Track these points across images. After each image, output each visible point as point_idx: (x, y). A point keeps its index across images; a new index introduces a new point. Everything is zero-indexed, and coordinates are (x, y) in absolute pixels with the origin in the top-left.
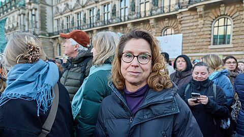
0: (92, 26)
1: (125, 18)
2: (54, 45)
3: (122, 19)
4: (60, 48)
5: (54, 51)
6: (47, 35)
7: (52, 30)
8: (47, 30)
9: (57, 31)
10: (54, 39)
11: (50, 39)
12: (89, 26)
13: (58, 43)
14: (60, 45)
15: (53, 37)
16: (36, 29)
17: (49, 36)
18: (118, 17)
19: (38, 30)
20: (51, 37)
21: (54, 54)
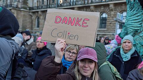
0: (48, 6)
1: (73, 3)
2: (33, 18)
3: (71, 3)
4: (38, 20)
5: (32, 23)
6: (28, 9)
7: (32, 5)
8: (28, 4)
9: (37, 5)
10: (34, 13)
11: (30, 12)
12: (46, 7)
13: (37, 17)
14: (38, 18)
15: (33, 11)
16: (19, 3)
17: (30, 10)
18: (68, 2)
19: (20, 4)
20: (31, 11)
21: (32, 26)
